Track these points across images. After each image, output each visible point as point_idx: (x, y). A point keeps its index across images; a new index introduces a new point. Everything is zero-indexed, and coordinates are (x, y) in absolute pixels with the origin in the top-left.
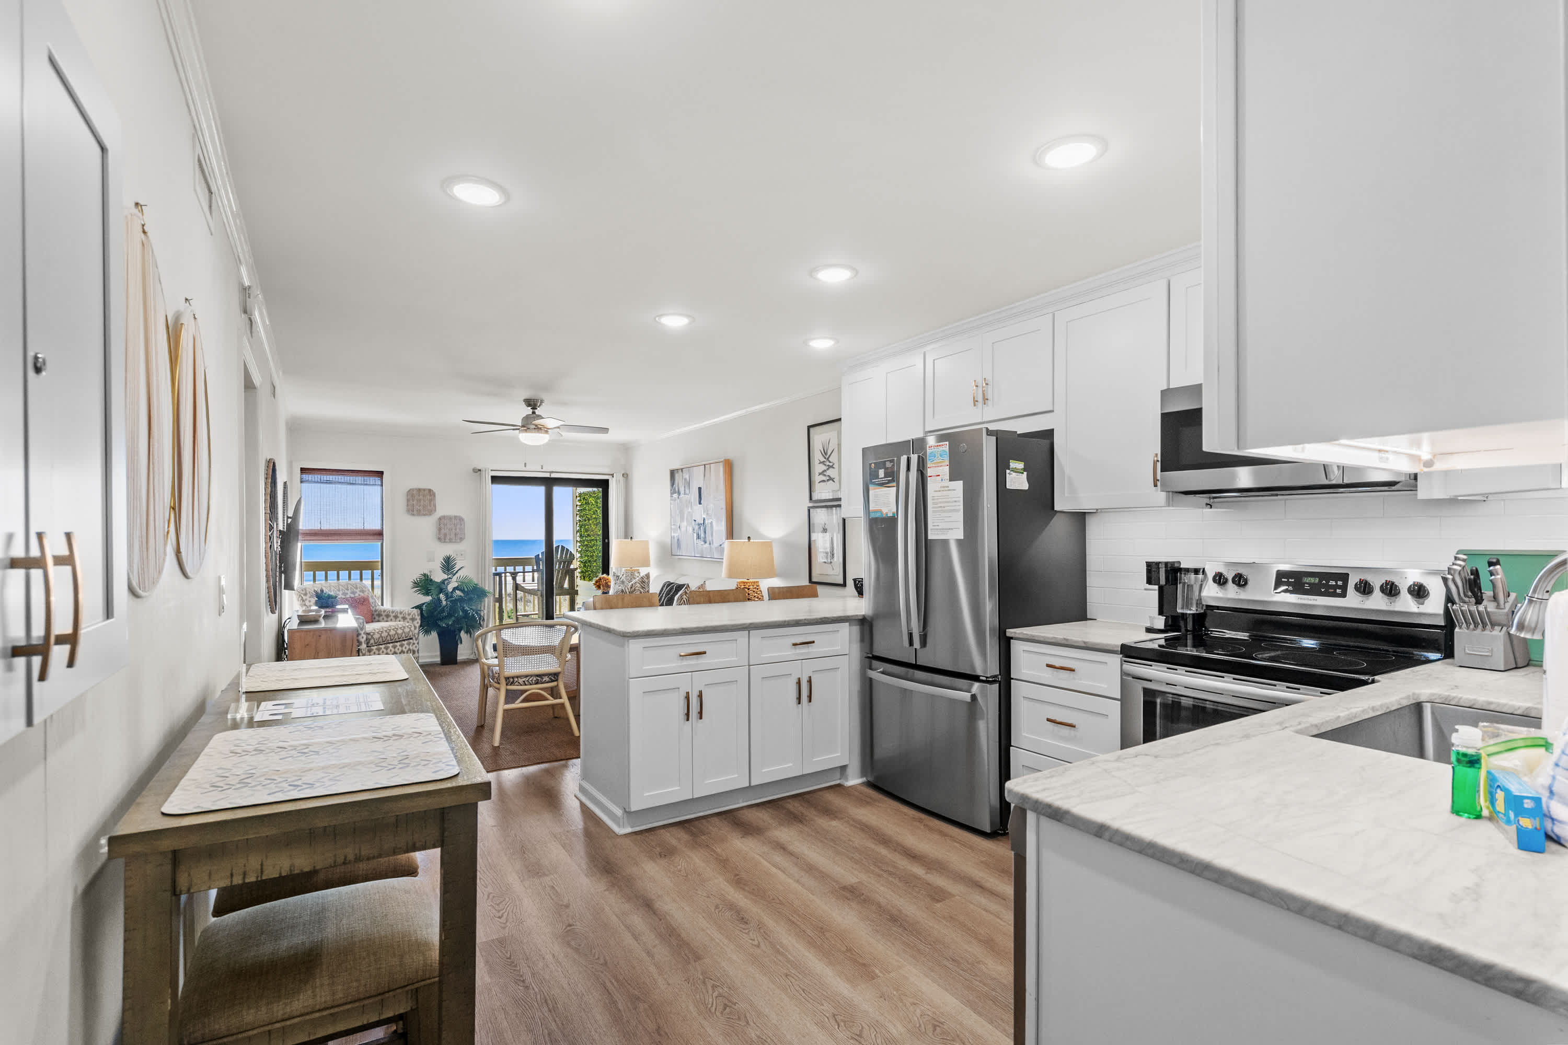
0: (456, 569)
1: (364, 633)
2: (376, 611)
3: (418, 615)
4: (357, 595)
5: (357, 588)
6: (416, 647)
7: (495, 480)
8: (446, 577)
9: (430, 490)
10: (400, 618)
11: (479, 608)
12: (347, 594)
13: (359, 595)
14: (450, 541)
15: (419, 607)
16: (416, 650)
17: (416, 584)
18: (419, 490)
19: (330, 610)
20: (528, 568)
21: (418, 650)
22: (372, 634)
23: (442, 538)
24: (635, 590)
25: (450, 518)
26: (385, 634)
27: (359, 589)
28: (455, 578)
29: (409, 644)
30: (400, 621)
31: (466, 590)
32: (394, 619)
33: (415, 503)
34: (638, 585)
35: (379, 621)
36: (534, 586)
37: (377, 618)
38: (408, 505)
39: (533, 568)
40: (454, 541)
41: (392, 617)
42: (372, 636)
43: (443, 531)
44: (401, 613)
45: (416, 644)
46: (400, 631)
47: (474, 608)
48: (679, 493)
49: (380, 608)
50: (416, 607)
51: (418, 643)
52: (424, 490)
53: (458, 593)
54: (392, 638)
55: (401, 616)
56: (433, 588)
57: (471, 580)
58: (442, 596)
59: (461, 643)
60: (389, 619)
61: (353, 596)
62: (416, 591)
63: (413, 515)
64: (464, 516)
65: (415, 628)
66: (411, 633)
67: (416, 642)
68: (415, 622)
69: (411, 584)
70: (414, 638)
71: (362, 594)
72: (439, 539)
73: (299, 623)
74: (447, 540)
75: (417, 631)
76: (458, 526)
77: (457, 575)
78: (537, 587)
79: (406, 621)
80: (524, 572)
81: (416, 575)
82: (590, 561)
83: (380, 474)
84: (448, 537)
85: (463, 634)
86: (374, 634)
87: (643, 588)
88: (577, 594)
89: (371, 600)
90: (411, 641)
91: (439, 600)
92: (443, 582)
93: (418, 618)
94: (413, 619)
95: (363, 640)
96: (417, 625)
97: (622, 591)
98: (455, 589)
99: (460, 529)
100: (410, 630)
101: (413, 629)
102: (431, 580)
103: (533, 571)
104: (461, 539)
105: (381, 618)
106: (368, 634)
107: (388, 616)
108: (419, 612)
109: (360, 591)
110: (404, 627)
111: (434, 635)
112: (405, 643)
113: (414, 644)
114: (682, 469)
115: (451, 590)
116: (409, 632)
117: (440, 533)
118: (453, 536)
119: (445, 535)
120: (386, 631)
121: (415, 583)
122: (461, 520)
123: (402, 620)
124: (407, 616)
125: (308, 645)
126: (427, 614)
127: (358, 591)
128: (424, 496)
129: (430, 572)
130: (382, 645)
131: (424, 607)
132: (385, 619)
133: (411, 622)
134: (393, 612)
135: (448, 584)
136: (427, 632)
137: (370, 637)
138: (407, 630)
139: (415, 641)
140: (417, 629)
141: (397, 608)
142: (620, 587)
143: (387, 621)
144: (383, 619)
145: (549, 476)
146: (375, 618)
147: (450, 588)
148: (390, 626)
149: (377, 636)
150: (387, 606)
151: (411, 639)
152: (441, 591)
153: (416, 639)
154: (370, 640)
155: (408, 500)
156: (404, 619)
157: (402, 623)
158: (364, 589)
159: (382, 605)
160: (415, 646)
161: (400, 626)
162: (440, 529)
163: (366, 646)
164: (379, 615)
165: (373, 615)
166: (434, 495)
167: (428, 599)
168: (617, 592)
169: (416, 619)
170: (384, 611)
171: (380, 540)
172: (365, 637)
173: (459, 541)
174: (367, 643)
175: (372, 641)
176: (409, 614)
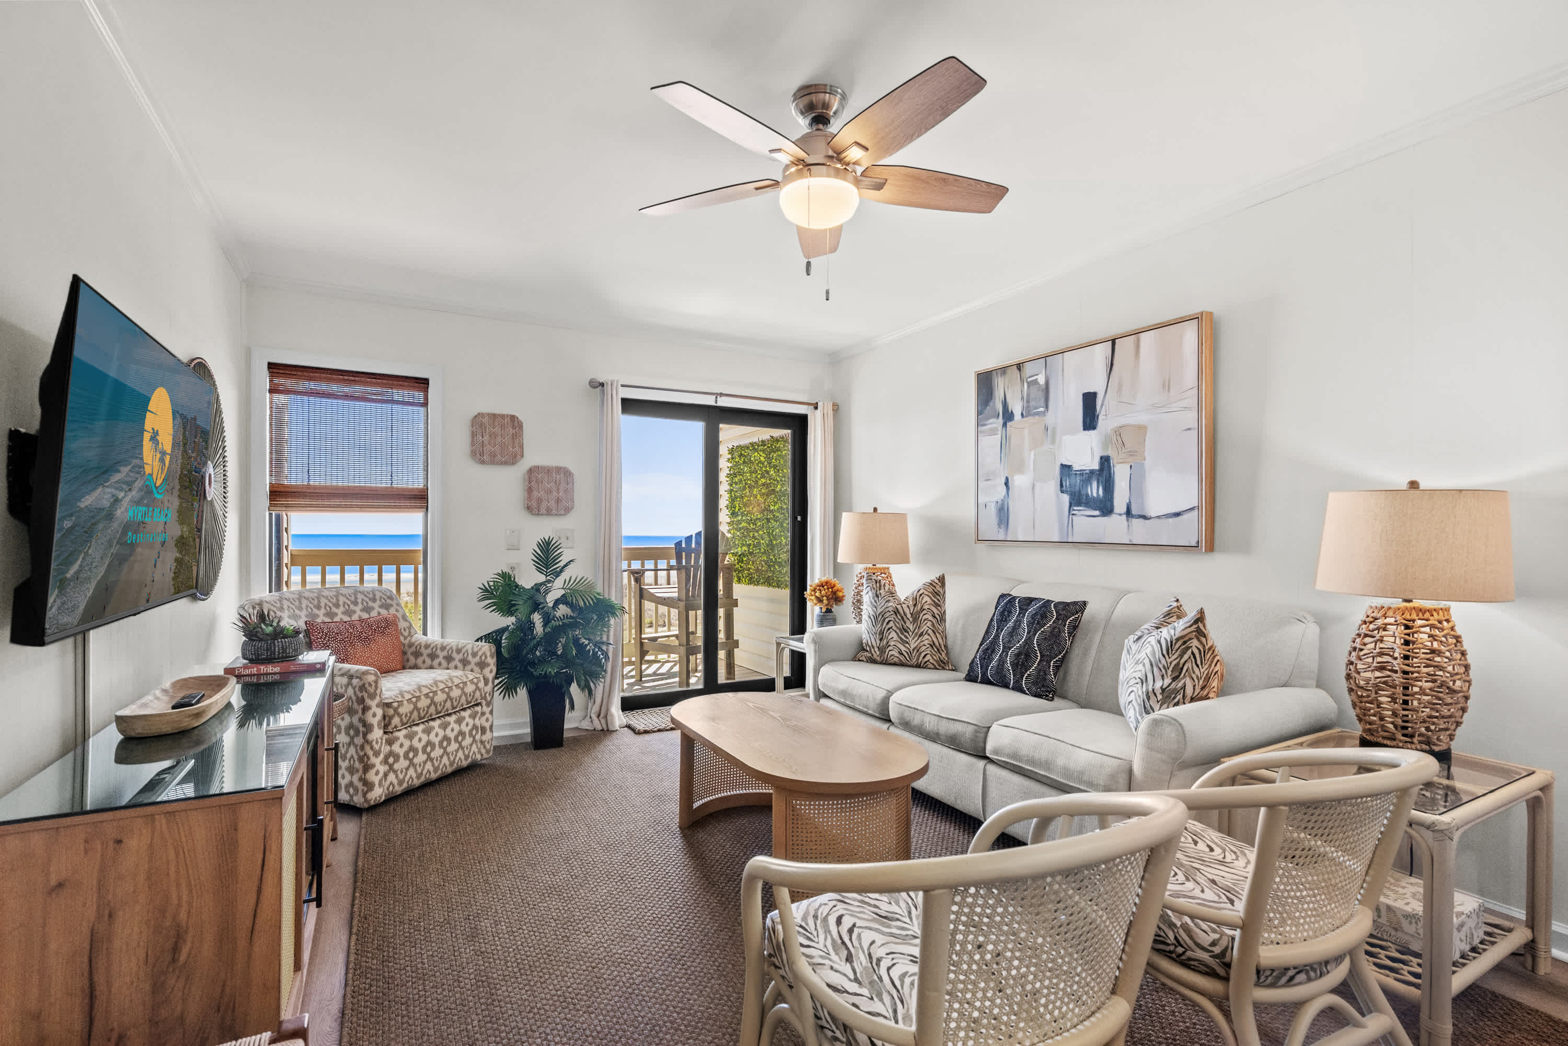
0: (561, 564)
1: (378, 706)
2: (411, 645)
3: (492, 657)
4: (374, 614)
5: (374, 600)
6: (487, 720)
7: (629, 405)
8: (542, 578)
9: (513, 418)
10: (456, 662)
11: (605, 639)
12: (354, 612)
13: (379, 613)
14: (549, 513)
15: (493, 638)
16: (487, 725)
17: (488, 593)
18: (494, 416)
19: (277, 669)
20: (662, 564)
21: (491, 727)
22: (395, 705)
23: (533, 507)
24: (922, 610)
25: (548, 470)
26: (423, 703)
27: (378, 603)
28: (559, 582)
29: (473, 716)
30: (456, 668)
31: (582, 604)
32: (444, 663)
33: (486, 438)
34: (926, 599)
35: (415, 667)
36: (673, 593)
37: (412, 660)
38: (473, 444)
39: (668, 563)
40: (554, 512)
41: (441, 659)
42: (396, 710)
43: (535, 494)
44: (459, 651)
45: (488, 715)
46: (456, 693)
47: (592, 637)
48: (1008, 416)
49: (419, 637)
50: (487, 638)
51: (491, 712)
52: (503, 416)
53: (563, 610)
54: (439, 708)
55: (457, 657)
56: (521, 603)
57: (591, 586)
58: (537, 618)
59: (572, 707)
60: (436, 662)
61: (365, 616)
62: (487, 607)
63: (483, 462)
64: (572, 469)
65: (486, 682)
66: (478, 694)
67: (486, 710)
68: (487, 671)
69: (477, 593)
70: (484, 703)
71: (384, 612)
72: (529, 508)
73: (122, 742)
74: (543, 511)
75: (489, 688)
76: (563, 486)
77: (565, 576)
78: (676, 595)
79: (469, 667)
80: (656, 570)
81: (487, 575)
82: (751, 553)
83: (422, 383)
84: (544, 505)
85: (574, 689)
86: (400, 703)
87: (937, 605)
88: (737, 606)
89: (402, 624)
90: (478, 709)
91: (531, 626)
92: (537, 588)
93: (492, 661)
94: (482, 665)
95: (375, 721)
96: (491, 676)
97: (896, 612)
98: (557, 602)
99: (566, 491)
100: (477, 688)
101: (481, 685)
102: (517, 586)
103: (669, 569)
104: (568, 510)
105: (420, 661)
106: (388, 705)
107: (433, 656)
108: (494, 649)
109: (381, 607)
110: (465, 683)
111: (522, 693)
112: (466, 714)
113: (483, 714)
114: (1019, 366)
115: (551, 605)
116: (474, 692)
117: (529, 498)
118: (552, 504)
119: (539, 501)
120: (427, 695)
121: (486, 590)
122: (567, 473)
123: (460, 665)
124: (470, 658)
125: (60, 885)
126: (509, 652)
127: (376, 605)
128: (503, 427)
129: (513, 568)
130: (417, 725)
131: (504, 642)
132: (428, 661)
133: (477, 669)
134: (443, 648)
135: (547, 592)
136: (509, 689)
137: (391, 712)
138: (470, 688)
139: (485, 708)
140: (490, 685)
141: (452, 640)
142: (891, 604)
143: (431, 667)
144: (424, 662)
145: (713, 404)
146: (408, 660)
147: (551, 598)
148: (436, 683)
149: (405, 709)
150: (434, 636)
151: (477, 705)
152: (536, 606)
153: (488, 704)
154: (391, 718)
155: (473, 435)
156: (465, 662)
157: (459, 673)
158: (389, 601)
159: (425, 633)
160: (485, 717)
161: (456, 681)
162: (530, 490)
163: (381, 732)
164: (417, 654)
165: (404, 653)
166: (520, 426)
167: (509, 621)
168: (883, 614)
169: (488, 665)
170: (427, 646)
171: (421, 507)
172: (379, 712)
173: (562, 512)
174: (386, 726)
175: (396, 721)
176: (474, 655)
